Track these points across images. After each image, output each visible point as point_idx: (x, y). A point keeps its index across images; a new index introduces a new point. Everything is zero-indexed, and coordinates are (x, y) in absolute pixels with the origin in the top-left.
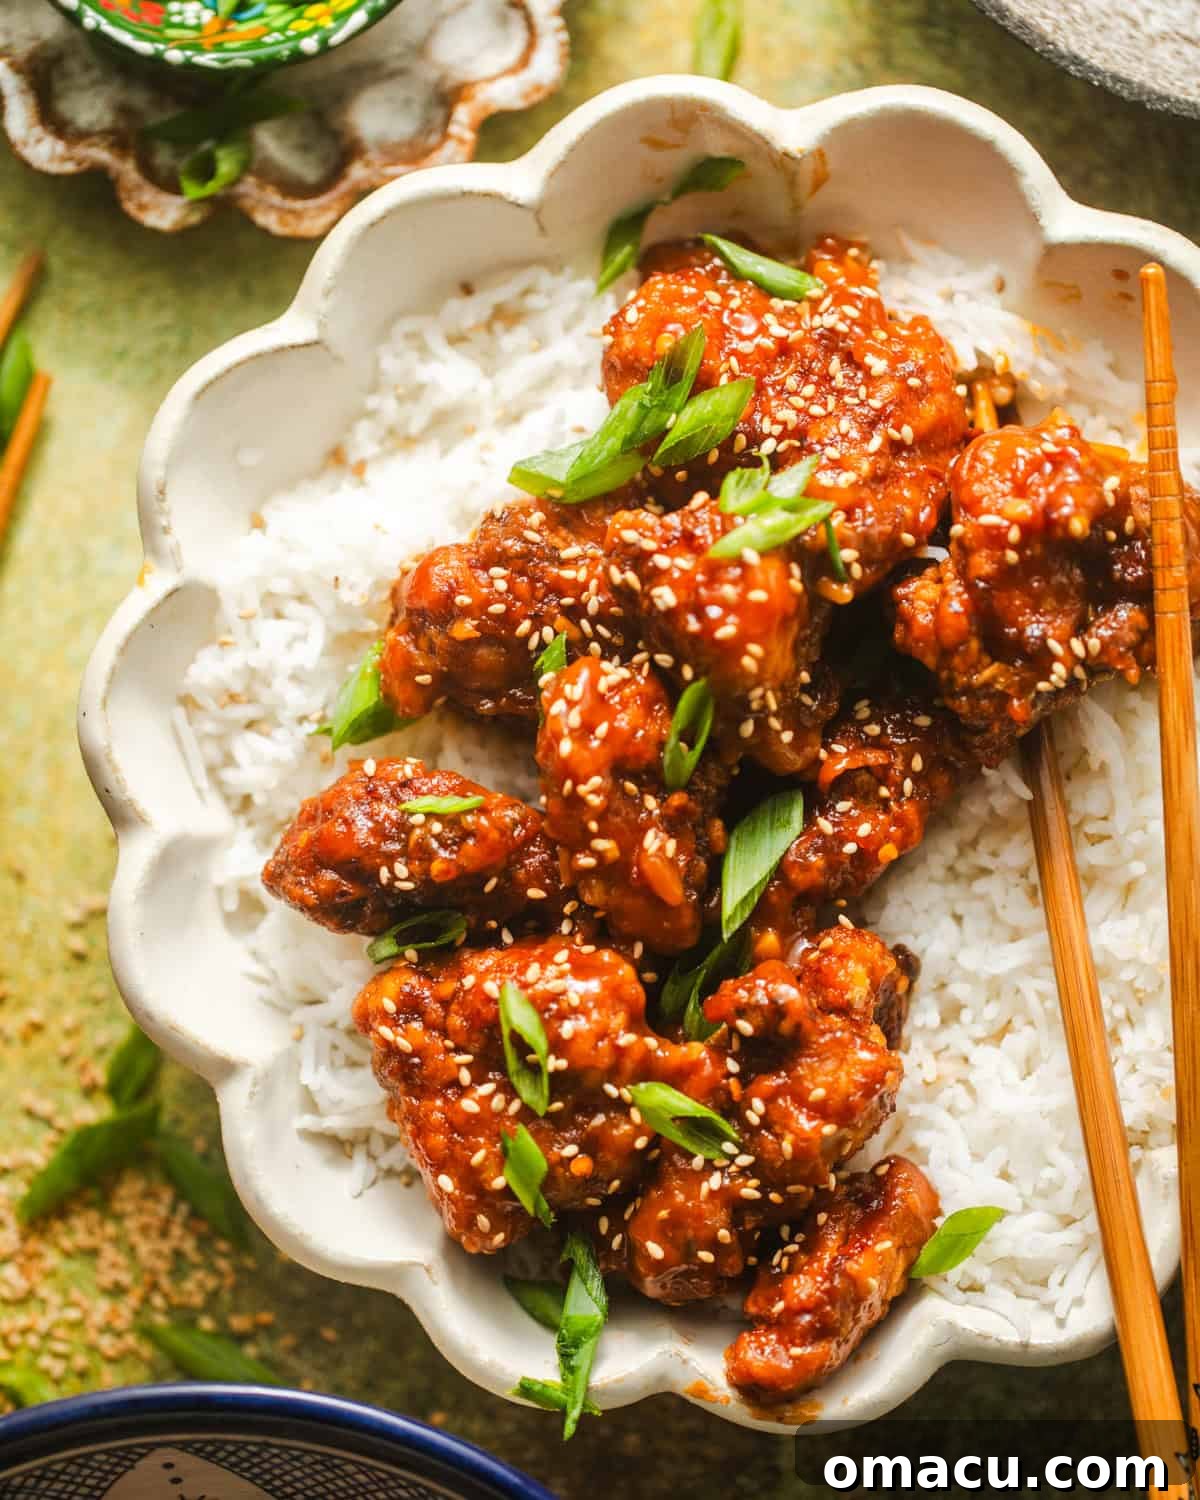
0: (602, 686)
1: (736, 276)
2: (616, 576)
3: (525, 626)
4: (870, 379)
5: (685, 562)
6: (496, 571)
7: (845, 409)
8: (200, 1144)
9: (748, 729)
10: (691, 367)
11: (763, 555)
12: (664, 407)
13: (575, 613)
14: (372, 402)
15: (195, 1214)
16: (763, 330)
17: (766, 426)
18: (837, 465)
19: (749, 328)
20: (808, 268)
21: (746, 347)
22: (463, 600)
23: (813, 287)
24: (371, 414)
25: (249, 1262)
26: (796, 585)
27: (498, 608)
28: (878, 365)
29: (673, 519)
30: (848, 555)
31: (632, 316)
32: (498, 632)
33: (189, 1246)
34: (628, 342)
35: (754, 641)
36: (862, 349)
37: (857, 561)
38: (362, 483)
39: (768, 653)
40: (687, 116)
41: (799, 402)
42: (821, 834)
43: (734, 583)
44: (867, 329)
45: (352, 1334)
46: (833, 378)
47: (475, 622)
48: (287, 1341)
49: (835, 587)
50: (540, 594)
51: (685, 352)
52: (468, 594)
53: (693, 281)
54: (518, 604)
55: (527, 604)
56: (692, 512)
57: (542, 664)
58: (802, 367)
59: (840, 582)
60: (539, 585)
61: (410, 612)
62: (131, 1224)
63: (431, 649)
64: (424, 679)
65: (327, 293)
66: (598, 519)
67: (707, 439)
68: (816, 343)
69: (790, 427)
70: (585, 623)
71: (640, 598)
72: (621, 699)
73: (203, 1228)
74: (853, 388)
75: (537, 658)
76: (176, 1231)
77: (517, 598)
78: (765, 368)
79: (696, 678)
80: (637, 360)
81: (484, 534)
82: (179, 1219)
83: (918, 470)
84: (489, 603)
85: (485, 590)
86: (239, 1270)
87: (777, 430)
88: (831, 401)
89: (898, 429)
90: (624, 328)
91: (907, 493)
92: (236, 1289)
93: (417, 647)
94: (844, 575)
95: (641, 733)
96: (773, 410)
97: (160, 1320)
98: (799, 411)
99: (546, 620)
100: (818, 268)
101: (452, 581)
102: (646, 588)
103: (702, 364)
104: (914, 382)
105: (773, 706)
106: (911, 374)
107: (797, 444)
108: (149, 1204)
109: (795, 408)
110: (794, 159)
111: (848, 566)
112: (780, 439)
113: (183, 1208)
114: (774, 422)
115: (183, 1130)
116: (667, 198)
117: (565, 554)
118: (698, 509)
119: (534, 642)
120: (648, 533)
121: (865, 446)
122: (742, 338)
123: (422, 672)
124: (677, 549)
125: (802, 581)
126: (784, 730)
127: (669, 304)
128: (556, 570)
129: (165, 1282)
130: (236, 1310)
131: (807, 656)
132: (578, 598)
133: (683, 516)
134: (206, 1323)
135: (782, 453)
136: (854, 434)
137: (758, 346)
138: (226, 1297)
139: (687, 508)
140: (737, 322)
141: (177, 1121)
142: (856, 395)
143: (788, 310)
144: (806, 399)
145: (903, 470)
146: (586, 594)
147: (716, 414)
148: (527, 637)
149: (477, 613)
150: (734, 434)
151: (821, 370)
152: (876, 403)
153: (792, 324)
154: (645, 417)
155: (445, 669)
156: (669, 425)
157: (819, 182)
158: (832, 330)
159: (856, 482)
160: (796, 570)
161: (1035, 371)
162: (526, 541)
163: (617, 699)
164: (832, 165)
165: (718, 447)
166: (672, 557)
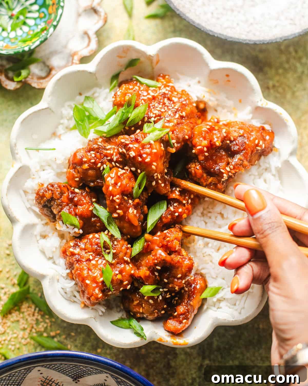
0: (119, 174)
1: (141, 84)
2: (121, 151)
3: (99, 165)
4: (174, 103)
5: (136, 145)
6: (92, 152)
7: (169, 109)
8: (39, 294)
9: (154, 183)
10: (133, 103)
11: (155, 142)
12: (128, 112)
13: (111, 161)
14: (62, 121)
15: (40, 310)
16: (149, 94)
17: (151, 115)
18: (169, 121)
19: (145, 94)
20: (158, 81)
21: (145, 98)
22: (85, 159)
23: (159, 84)
24: (62, 124)
25: (53, 320)
26: (163, 148)
27: (93, 161)
28: (175, 100)
29: (132, 136)
30: (174, 141)
31: (119, 93)
32: (93, 167)
33: (39, 317)
34: (118, 99)
35: (154, 162)
36: (172, 97)
37: (176, 142)
38: (60, 139)
39: (158, 164)
40: (127, 49)
41: (158, 109)
42: (170, 210)
43: (149, 148)
44: (172, 92)
45: (78, 333)
46: (165, 104)
47: (88, 165)
48: (64, 337)
49: (171, 149)
50: (102, 157)
51: (131, 99)
52: (86, 158)
53: (132, 85)
54: (98, 160)
55: (100, 159)
56: (137, 134)
57: (105, 172)
58: (158, 101)
59: (172, 147)
60: (102, 155)
61: (73, 164)
62: (26, 314)
63: (78, 172)
64: (77, 179)
65: (49, 96)
66: (114, 140)
67: (138, 119)
68: (161, 96)
69: (157, 115)
70: (113, 163)
71: (127, 155)
72: (123, 177)
73: (42, 313)
74: (170, 105)
75: (103, 172)
76: (36, 314)
77: (97, 158)
78: (150, 102)
79: (141, 172)
80: (121, 103)
81: (89, 144)
82: (37, 311)
83: (187, 122)
84: (91, 160)
85: (89, 157)
86: (51, 322)
87: (154, 115)
88: (166, 108)
89: (182, 113)
90: (117, 96)
91: (185, 127)
92: (51, 326)
93: (75, 172)
94: (173, 146)
95: (128, 185)
96: (153, 111)
97: (35, 335)
98: (159, 111)
99: (104, 163)
100: (159, 80)
101: (82, 156)
102: (128, 152)
103: (136, 102)
104: (184, 102)
105: (160, 177)
106: (183, 101)
107: (159, 118)
108: (30, 309)
109: (158, 110)
110: (152, 56)
111: (174, 144)
112: (155, 118)
113: (37, 309)
114: (153, 114)
115: (35, 292)
116: (124, 70)
117: (107, 148)
118: (138, 134)
119: (102, 168)
120: (127, 140)
121: (175, 117)
122: (144, 96)
123: (77, 177)
124: (134, 143)
125: (164, 147)
126: (162, 183)
127: (127, 90)
128: (106, 151)
129: (35, 326)
130: (51, 331)
131: (166, 166)
132: (111, 157)
133: (135, 135)
134: (45, 335)
135: (156, 121)
136: (172, 115)
137: (148, 98)
138: (49, 328)
139: (135, 134)
140: (143, 93)
141: (34, 290)
142: (171, 106)
143: (154, 90)
144: (160, 108)
145: (184, 122)
146: (113, 156)
147: (140, 112)
148: (100, 167)
149: (88, 162)
150: (144, 118)
151: (163, 102)
152: (176, 107)
153: (155, 92)
154: (123, 115)
155: (82, 176)
156: (129, 116)
157: (157, 63)
158: (164, 93)
159: (174, 125)
160: (162, 145)
161: (210, 100)
162: (98, 145)
163: (122, 177)
164: (160, 58)
165: (141, 120)
166: (133, 144)
